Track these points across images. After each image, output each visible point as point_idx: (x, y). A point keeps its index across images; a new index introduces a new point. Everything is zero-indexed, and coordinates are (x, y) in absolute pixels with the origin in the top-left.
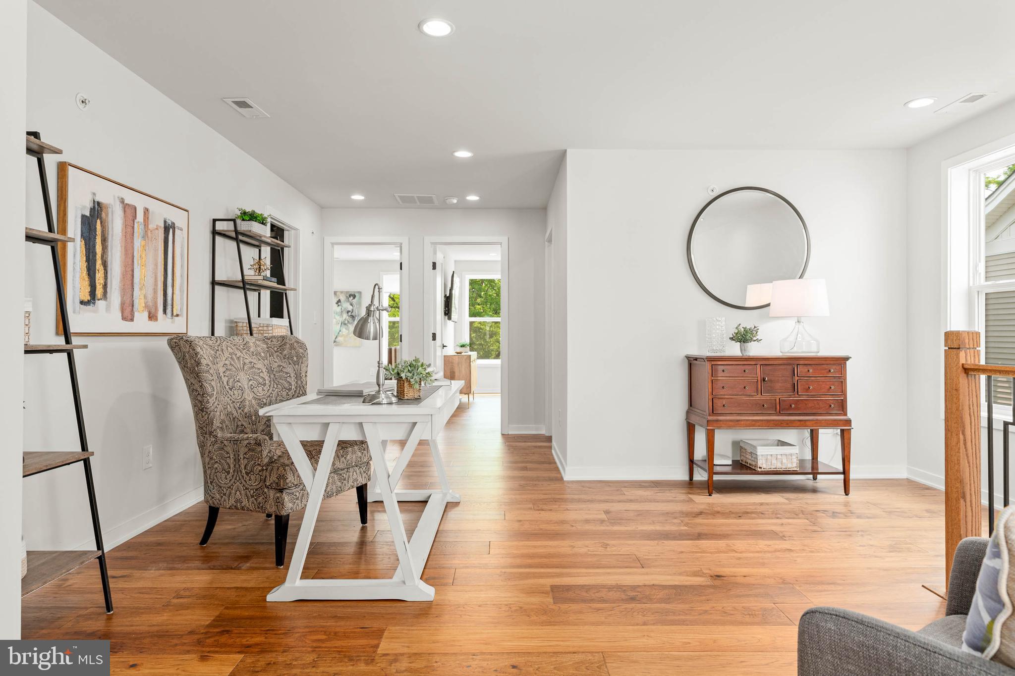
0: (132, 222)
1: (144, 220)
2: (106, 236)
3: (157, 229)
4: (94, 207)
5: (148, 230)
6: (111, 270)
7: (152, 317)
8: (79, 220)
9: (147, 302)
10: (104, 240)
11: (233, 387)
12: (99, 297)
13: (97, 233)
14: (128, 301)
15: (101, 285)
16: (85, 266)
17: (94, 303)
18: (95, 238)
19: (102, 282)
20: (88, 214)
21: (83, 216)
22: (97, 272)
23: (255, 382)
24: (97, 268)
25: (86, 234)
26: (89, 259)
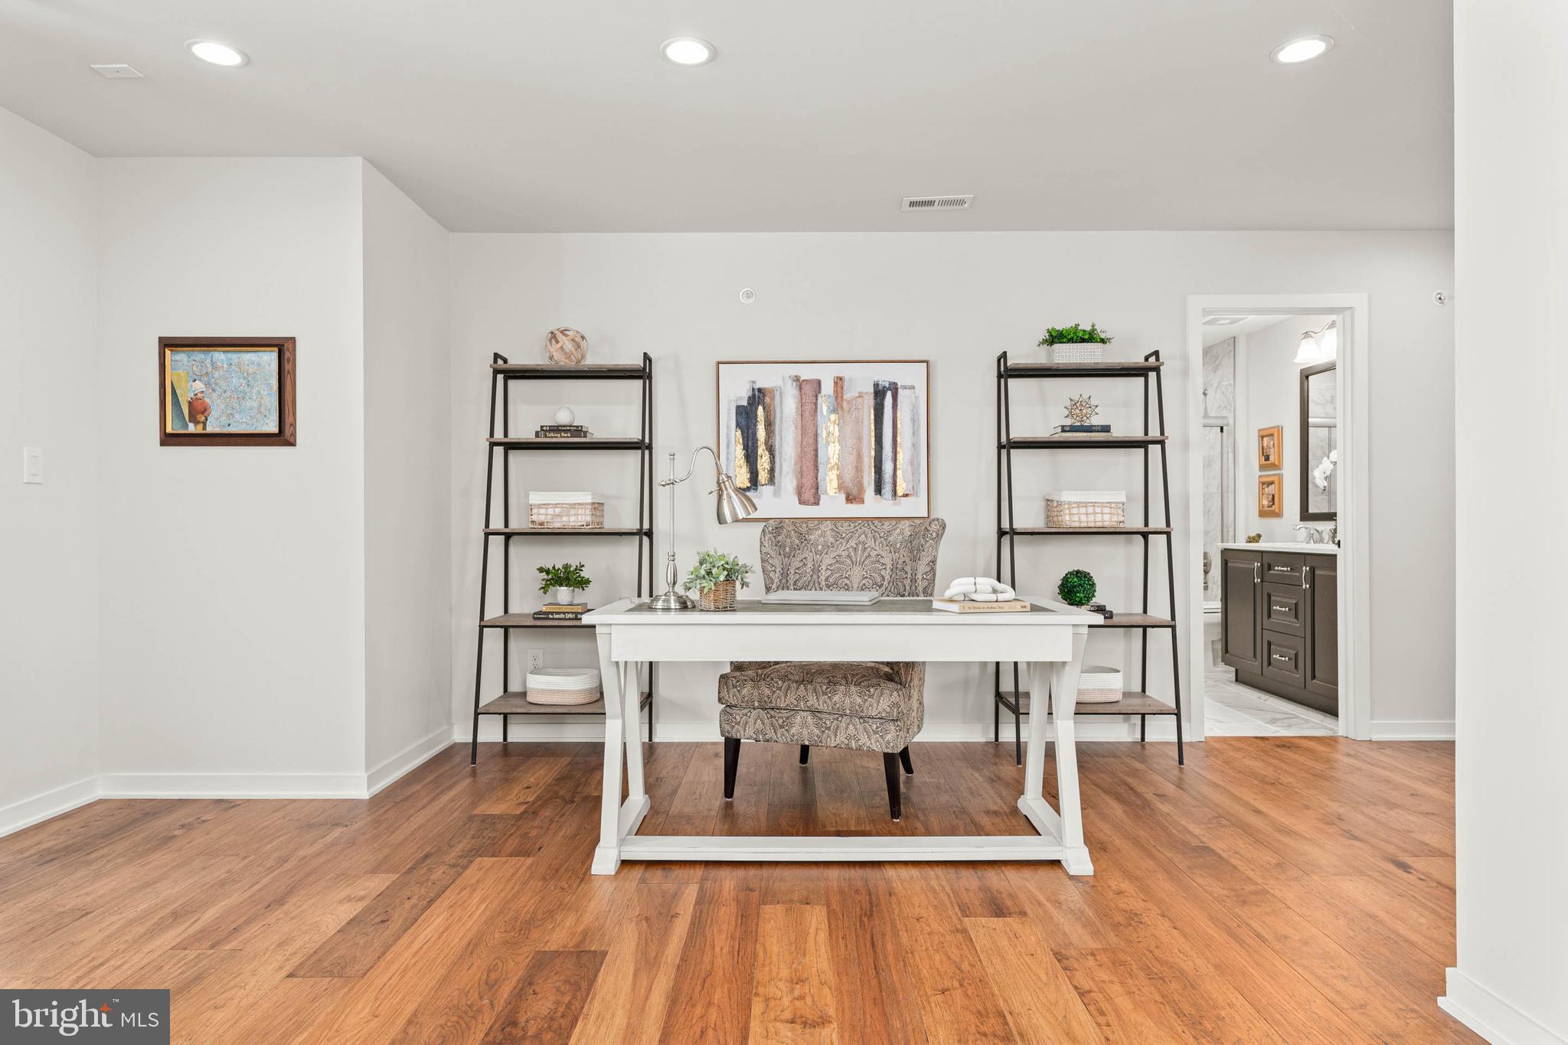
0: (814, 399)
1: (836, 391)
2: (772, 419)
3: (860, 396)
4: (754, 395)
5: (842, 400)
6: (780, 453)
7: (853, 498)
8: (734, 412)
9: (843, 483)
10: (769, 425)
11: (834, 584)
12: (763, 483)
13: (758, 419)
14: (808, 482)
15: (766, 471)
16: (743, 453)
17: (756, 489)
18: (755, 425)
19: (767, 466)
20: (745, 403)
21: (738, 408)
22: (759, 457)
23: (870, 581)
24: (759, 453)
25: (743, 423)
26: (748, 446)
